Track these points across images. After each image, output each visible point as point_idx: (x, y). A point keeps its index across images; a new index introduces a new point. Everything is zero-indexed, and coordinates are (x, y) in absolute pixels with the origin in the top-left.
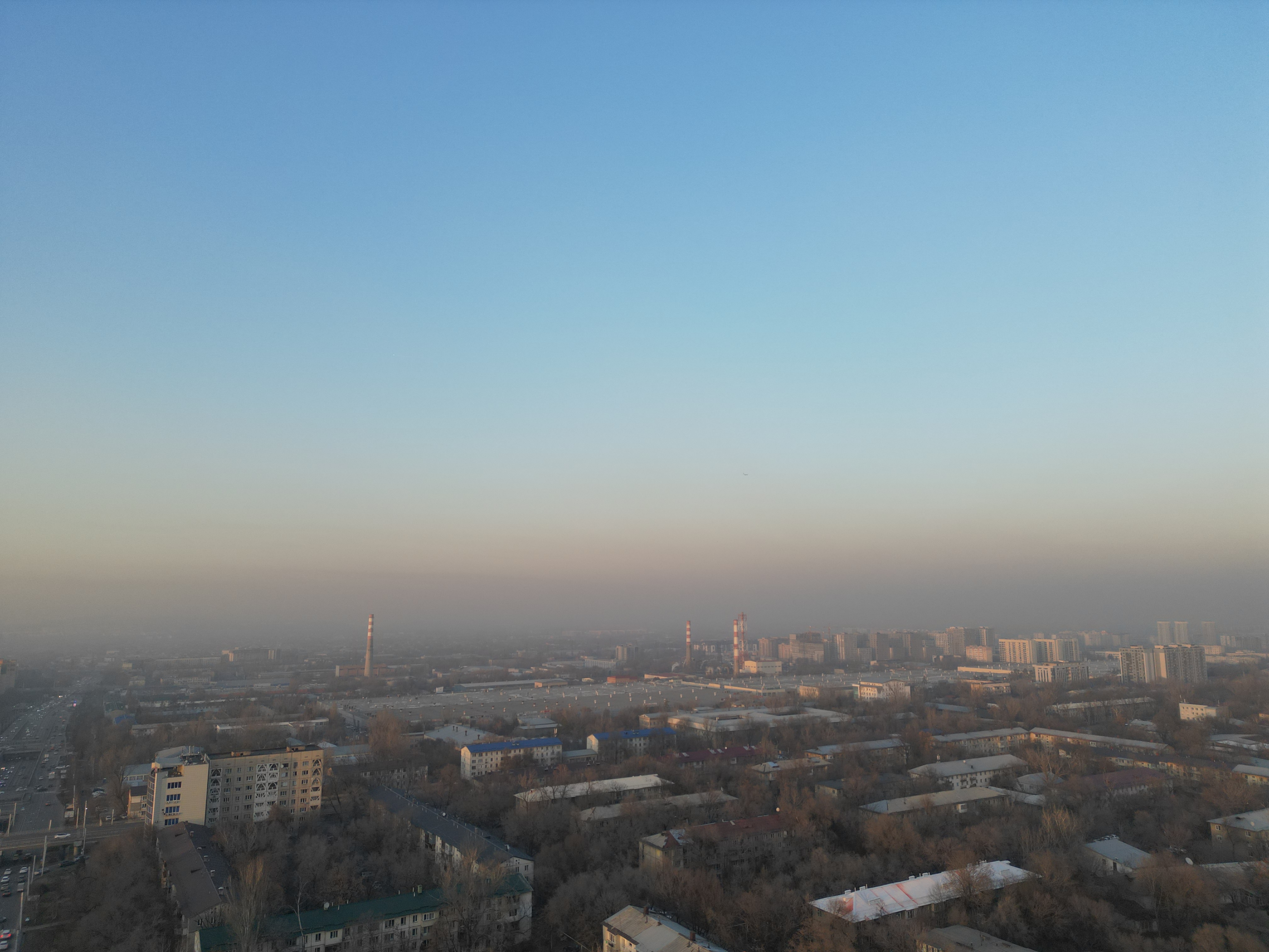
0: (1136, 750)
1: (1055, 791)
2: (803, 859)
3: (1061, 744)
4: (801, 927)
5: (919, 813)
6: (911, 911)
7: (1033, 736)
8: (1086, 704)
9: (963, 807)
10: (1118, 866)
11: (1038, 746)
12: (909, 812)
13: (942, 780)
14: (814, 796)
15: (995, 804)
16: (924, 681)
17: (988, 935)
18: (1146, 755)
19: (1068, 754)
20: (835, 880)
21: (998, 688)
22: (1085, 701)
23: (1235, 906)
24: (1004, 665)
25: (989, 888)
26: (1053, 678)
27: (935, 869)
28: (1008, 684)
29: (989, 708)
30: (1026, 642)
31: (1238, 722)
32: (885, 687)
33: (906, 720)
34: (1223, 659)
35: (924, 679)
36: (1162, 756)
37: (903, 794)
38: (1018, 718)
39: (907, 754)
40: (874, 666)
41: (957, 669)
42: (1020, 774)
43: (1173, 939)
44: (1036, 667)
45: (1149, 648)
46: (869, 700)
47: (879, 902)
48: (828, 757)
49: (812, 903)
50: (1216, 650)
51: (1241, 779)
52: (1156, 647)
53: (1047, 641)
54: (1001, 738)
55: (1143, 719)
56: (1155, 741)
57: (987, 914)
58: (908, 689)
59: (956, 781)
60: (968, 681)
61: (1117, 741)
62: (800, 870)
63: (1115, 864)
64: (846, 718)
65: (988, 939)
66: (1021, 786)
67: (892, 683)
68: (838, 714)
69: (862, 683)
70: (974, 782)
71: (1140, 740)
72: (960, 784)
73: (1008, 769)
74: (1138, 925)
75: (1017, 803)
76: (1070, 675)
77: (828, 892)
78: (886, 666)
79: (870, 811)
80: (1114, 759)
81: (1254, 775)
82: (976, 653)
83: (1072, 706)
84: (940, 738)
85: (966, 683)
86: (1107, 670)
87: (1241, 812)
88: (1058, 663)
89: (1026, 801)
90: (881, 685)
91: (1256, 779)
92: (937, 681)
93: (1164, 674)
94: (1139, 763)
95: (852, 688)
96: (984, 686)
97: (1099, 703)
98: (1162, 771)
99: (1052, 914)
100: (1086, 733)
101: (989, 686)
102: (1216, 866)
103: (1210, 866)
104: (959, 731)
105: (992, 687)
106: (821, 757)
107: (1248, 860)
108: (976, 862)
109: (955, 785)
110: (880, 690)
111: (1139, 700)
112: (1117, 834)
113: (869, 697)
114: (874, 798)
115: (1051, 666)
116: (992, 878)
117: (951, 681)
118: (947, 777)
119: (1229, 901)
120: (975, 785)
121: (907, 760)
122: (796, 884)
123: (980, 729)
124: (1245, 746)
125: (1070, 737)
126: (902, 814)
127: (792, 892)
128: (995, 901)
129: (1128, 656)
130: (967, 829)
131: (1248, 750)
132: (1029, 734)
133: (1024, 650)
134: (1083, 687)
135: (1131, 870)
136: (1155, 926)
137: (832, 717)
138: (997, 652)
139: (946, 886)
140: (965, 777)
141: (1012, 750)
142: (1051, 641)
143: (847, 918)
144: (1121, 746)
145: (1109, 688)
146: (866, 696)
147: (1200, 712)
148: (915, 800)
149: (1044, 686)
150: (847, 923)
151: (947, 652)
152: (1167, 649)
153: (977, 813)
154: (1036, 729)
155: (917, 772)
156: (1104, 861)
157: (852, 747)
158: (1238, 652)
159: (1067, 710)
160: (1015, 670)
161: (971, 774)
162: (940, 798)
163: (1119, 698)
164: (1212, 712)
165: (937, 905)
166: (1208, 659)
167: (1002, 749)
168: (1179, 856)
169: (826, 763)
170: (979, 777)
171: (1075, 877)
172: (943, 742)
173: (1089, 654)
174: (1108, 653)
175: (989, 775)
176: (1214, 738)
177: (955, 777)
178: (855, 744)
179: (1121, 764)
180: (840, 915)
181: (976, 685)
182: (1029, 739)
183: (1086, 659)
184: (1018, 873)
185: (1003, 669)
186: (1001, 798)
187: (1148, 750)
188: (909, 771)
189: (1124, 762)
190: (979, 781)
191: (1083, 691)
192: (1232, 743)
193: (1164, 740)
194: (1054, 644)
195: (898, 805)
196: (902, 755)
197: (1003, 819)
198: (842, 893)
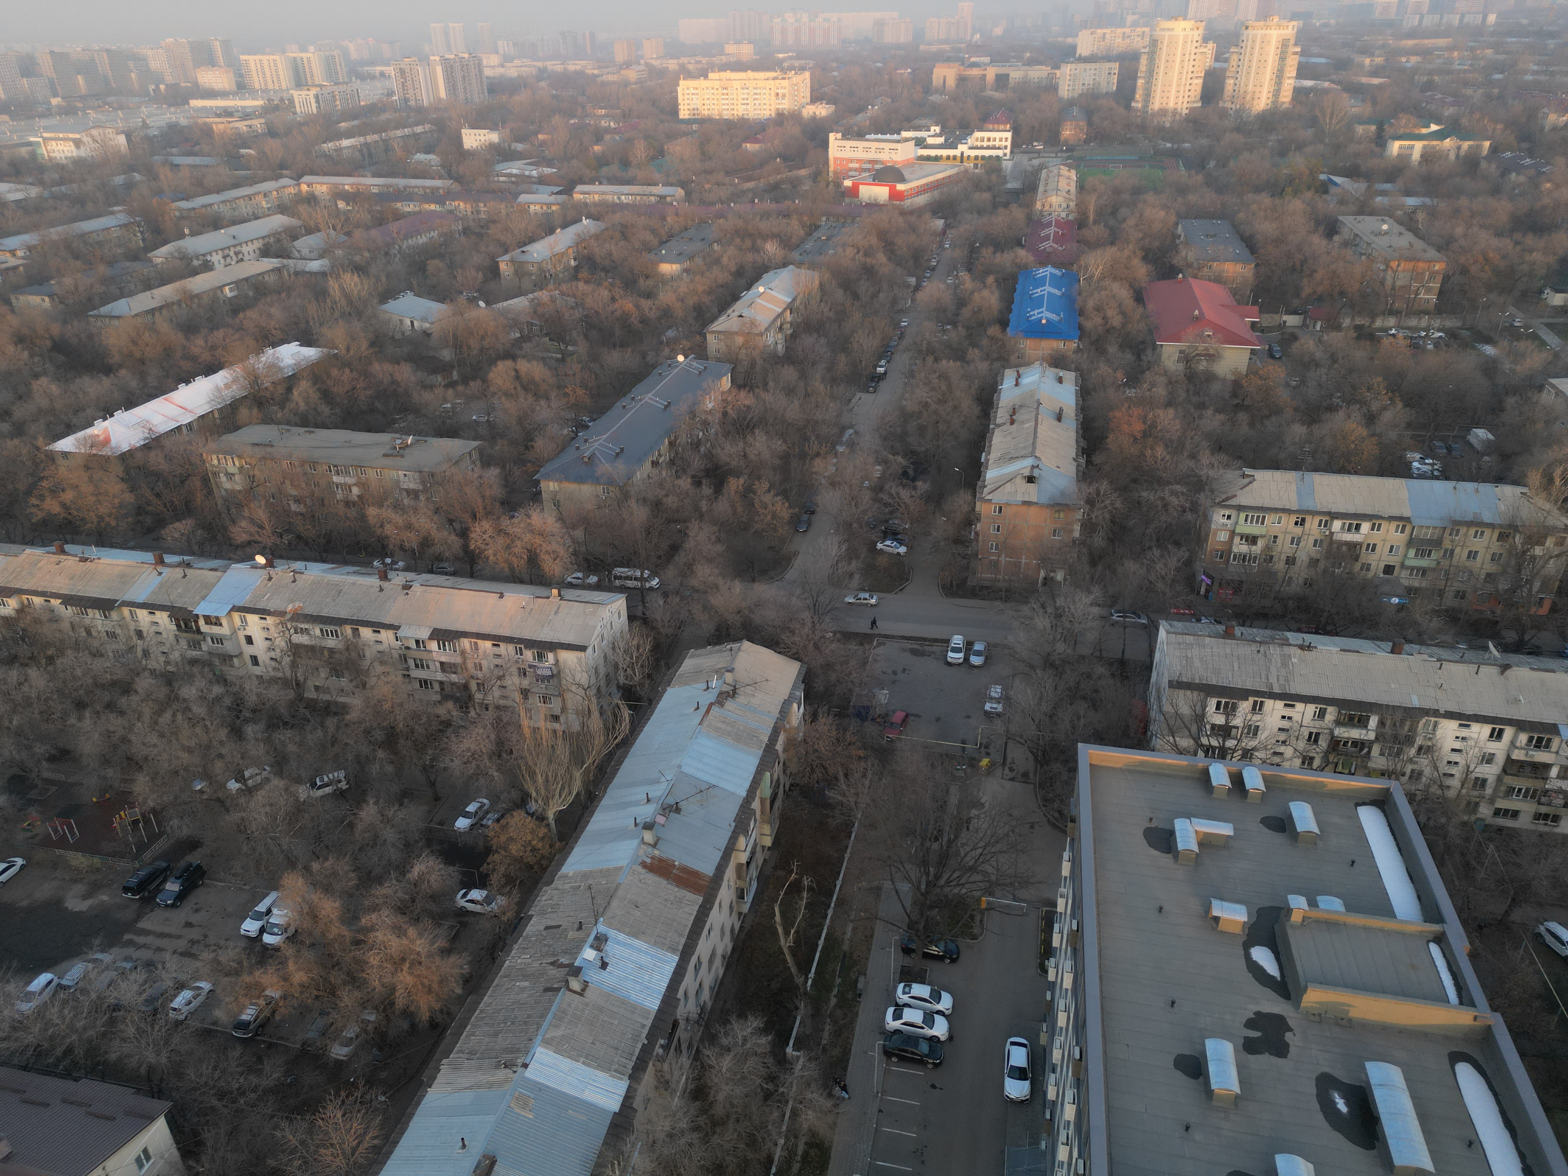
0: (421, 192)
1: (339, 252)
2: (20, 398)
3: (339, 194)
4: (41, 479)
5: (175, 307)
6: (189, 424)
7: (304, 187)
8: (362, 139)
9: (231, 290)
10: (416, 324)
11: (311, 199)
12: (161, 308)
13: (198, 259)
14: (13, 311)
15: (271, 279)
16: (145, 125)
17: (288, 427)
18: (433, 196)
19: (348, 204)
20: (76, 412)
21: (250, 127)
22: (360, 136)
23: (524, 339)
24: (253, 93)
25: (280, 376)
26: (318, 107)
27: (210, 370)
28: (263, 121)
29: (243, 156)
30: (277, 57)
31: (520, 147)
32: (86, 139)
33: (130, 186)
34: (502, 70)
35: (144, 122)
36: (449, 195)
37: (148, 286)
38: (282, 167)
39: (142, 233)
40: (59, 106)
41: (188, 104)
42: (295, 238)
43: (471, 383)
44: (295, 94)
45: (424, 59)
46: (64, 162)
47: (144, 424)
48: (20, 253)
49: (51, 447)
50: (494, 60)
51: (524, 210)
52: (432, 58)
53: (305, 55)
54: (265, 195)
55: (427, 152)
56: (440, 179)
57: (282, 405)
58: (122, 139)
59: (216, 258)
60: (208, 120)
61: (401, 182)
62: (20, 412)
63: (412, 322)
64: (34, 192)
65: (288, 431)
66: (299, 251)
67: (95, 132)
68: (19, 187)
69: (45, 135)
70: (240, 256)
71: (425, 178)
72: (222, 261)
73: (280, 233)
74: (439, 378)
75: (297, 273)
76: (338, 103)
77: (69, 429)
78: (79, 105)
79: (106, 317)
80: (399, 205)
81: (535, 204)
82: (211, 78)
83: (345, 143)
84: (184, 204)
85: (206, 124)
86: (380, 92)
87: (525, 245)
88: (321, 86)
89: (307, 269)
90: (78, 136)
91: (538, 207)
92: (163, 124)
93: (443, 94)
94: (426, 206)
95: (30, 144)
96: (232, 125)
97: (376, 137)
98: (451, 212)
99: (354, 388)
100: (365, 176)
101: (237, 125)
102: (505, 304)
103: (500, 305)
104: (208, 192)
105: (242, 126)
106: (8, 255)
107: (533, 292)
108: (259, 351)
109: (216, 263)
110: (78, 143)
111: (419, 129)
112: (411, 290)
113: (63, 156)
114: (107, 299)
115: (313, 91)
116: (282, 365)
117: (183, 122)
118: (204, 255)
119: (518, 335)
120: (242, 260)
121: (143, 240)
122: (19, 430)
123: (236, 186)
124: (527, 173)
125: (348, 183)
126: (152, 312)
127: (16, 441)
128: (289, 389)
129: (402, 72)
130: (241, 315)
131: (529, 177)
132: (299, 185)
133: (277, 71)
134: (354, 117)
135: (428, 325)
136: (455, 375)
137: (9, 192)
138: (241, 75)
139: (227, 386)
140: (227, 252)
141: (282, 209)
142: (308, 55)
143: (106, 452)
144: (405, 188)
145: (384, 117)
146: (57, 155)
147: (482, 138)
148: (166, 292)
149: (309, 120)
150: (107, 459)
151: (169, 79)
152: (445, 61)
153: (251, 294)
154: (307, 178)
155: (161, 255)
156: (401, 321)
157: (55, 233)
158: (517, 62)
159: (339, 150)
160: (269, 100)
161: (234, 246)
162: (200, 283)
163: (396, 128)
164: (494, 137)
165: (220, 410)
166: (488, 72)
167: (269, 209)
168: (473, 301)
169: (20, 262)
170: (245, 249)
171: (372, 344)
172: (189, 210)
173: (357, 73)
174: (379, 69)
175: (258, 245)
176: (499, 167)
177: (214, 254)
178: (60, 229)
179: (408, 209)
180: (94, 452)
181: (219, 126)
182: (300, 191)
183: (354, 79)
184: (311, 353)
185: (253, 99)
186: (278, 270)
187: (435, 190)
188: (149, 255)
189: (409, 207)
190: (246, 254)
191: (355, 122)
192: (515, 171)
193: (450, 176)
194: (313, 59)
195: (143, 301)
196: (135, 235)
197: (284, 295)
198: (90, 425)
